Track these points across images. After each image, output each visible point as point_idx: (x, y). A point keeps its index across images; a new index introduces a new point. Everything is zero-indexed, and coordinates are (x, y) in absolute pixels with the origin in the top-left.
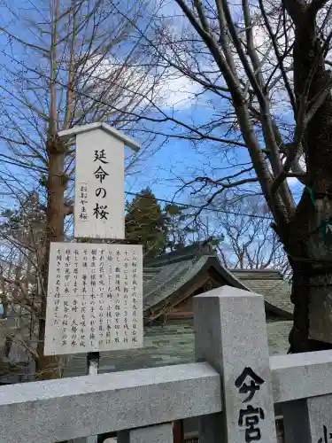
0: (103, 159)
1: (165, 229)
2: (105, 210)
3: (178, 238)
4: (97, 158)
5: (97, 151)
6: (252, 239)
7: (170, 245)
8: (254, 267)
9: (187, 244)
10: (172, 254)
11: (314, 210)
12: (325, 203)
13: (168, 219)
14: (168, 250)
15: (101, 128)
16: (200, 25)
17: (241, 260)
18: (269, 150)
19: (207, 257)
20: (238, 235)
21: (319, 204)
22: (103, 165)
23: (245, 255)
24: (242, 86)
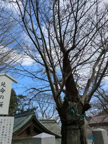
0: (4, 85)
1: (17, 104)
2: (2, 104)
3: (21, 107)
4: (2, 85)
5: (2, 83)
6: (47, 108)
7: (19, 110)
8: (47, 118)
9: (25, 110)
10: (19, 113)
11: (68, 105)
12: (71, 102)
13: (19, 100)
14: (17, 112)
15: (5, 75)
16: (38, 48)
17: (43, 116)
18: (55, 83)
19: (32, 115)
20: (43, 107)
21: (69, 102)
22: (4, 87)
23: (44, 114)
24: (48, 64)
